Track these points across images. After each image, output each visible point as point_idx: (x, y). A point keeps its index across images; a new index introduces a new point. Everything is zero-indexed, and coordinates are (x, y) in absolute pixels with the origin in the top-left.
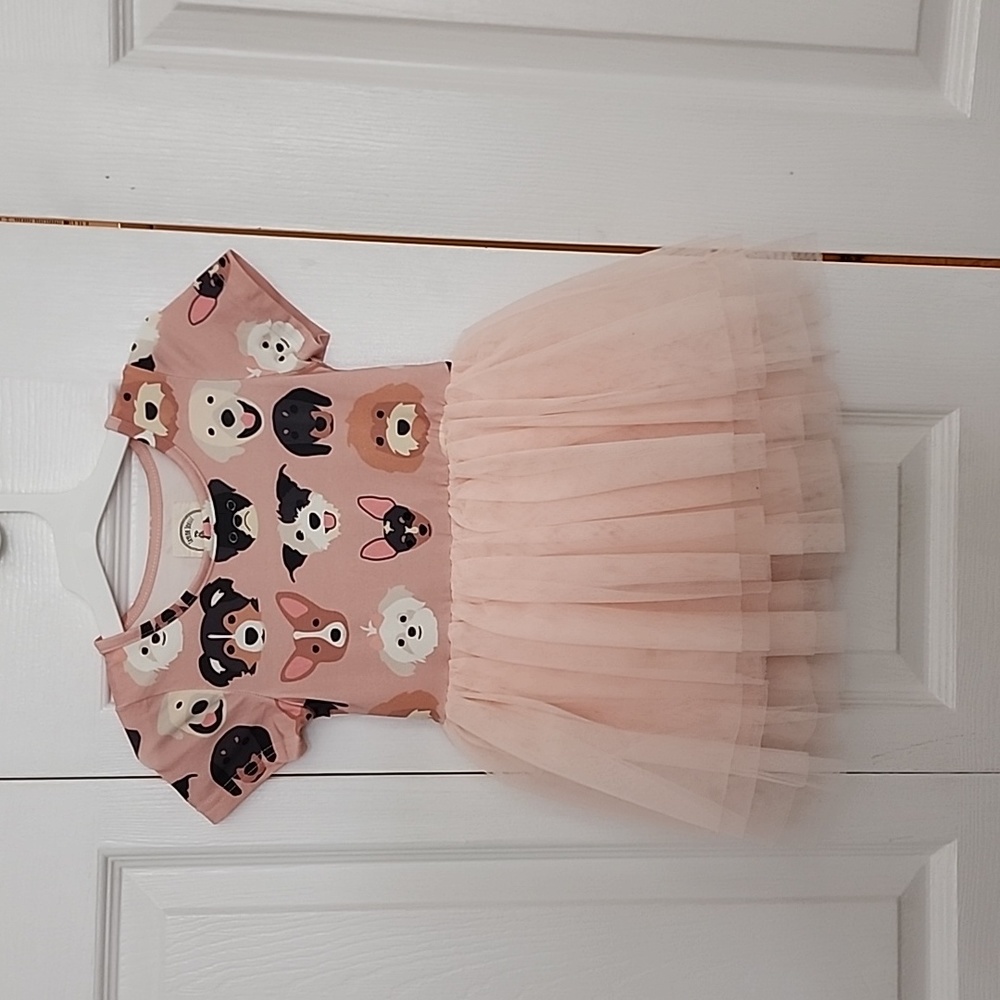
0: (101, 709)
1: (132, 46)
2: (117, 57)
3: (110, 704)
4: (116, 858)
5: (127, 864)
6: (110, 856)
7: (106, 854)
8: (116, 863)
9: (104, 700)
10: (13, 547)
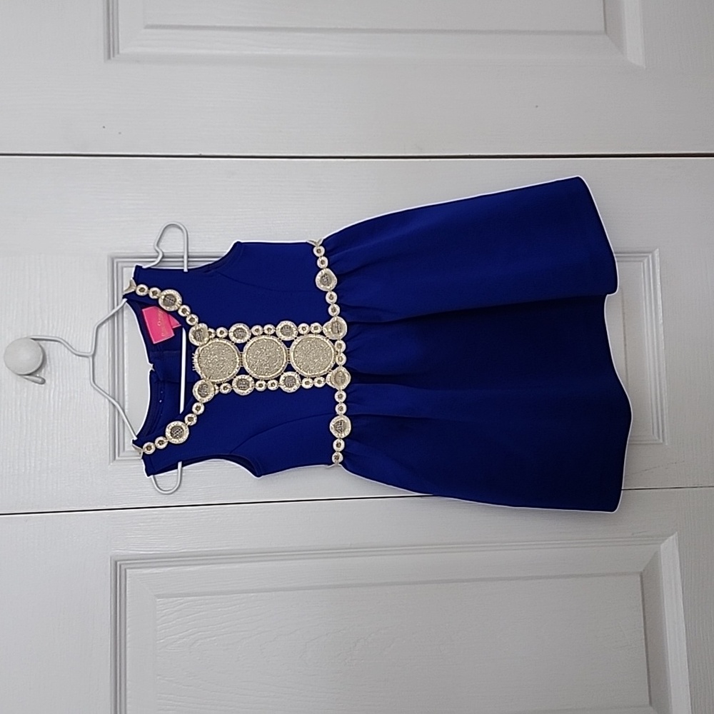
0: (109, 464)
1: (118, 53)
2: (109, 57)
3: (115, 462)
4: (122, 562)
5: (128, 566)
6: (119, 561)
7: (116, 559)
8: (122, 566)
9: (111, 459)
10: (50, 362)
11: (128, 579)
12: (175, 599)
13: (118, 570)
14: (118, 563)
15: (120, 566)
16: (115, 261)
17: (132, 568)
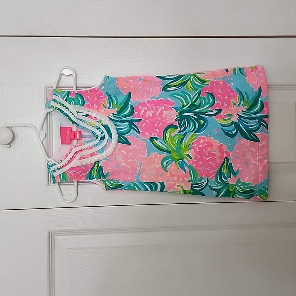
0: (46, 187)
3: (49, 186)
4: (53, 233)
5: (56, 235)
6: (51, 232)
7: (49, 232)
8: (53, 235)
9: (47, 184)
10: (17, 138)
11: (55, 241)
12: (77, 250)
13: (51, 237)
14: (51, 233)
15: (52, 235)
16: (48, 89)
17: (57, 236)
